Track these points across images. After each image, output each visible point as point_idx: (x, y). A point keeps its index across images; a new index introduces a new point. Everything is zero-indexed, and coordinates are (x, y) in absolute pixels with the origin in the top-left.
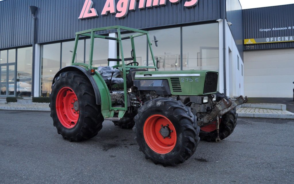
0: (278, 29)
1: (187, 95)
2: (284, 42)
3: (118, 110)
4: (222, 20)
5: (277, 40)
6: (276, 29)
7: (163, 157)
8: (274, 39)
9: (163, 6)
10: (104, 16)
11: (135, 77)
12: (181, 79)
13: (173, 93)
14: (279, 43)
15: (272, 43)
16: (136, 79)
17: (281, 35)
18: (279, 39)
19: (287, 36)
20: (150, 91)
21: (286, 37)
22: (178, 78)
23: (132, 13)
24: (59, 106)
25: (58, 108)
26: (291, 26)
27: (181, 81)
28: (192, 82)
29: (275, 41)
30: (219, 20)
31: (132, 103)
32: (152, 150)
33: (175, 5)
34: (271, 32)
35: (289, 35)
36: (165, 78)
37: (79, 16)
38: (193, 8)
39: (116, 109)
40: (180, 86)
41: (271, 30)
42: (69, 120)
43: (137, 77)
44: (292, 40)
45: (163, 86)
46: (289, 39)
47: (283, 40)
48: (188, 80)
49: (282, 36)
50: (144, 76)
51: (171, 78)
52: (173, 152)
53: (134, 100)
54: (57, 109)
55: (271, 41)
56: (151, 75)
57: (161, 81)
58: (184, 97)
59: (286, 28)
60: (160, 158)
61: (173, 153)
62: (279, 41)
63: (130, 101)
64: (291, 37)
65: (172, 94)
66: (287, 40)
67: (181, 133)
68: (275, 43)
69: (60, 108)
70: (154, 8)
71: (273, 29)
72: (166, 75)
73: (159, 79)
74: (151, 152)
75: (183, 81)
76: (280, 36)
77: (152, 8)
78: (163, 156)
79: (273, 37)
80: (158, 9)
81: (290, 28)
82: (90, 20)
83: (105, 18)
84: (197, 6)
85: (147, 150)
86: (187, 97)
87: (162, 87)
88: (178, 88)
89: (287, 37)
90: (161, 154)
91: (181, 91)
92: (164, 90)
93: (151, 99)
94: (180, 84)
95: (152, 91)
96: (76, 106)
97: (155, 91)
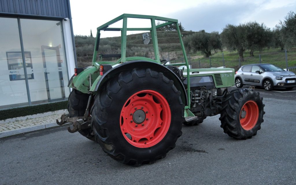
1: (225, 87)
11: (183, 75)
20: (200, 87)
22: (220, 74)
27: (222, 76)
28: (228, 77)
31: (193, 100)
36: (211, 75)
40: (221, 80)
43: (185, 75)
45: (211, 81)
48: (226, 75)
50: (193, 73)
51: (215, 75)
53: (196, 96)
56: (198, 72)
57: (208, 77)
58: (223, 88)
65: (216, 87)
72: (210, 72)
73: (205, 76)
78: (251, 130)
86: (226, 88)
88: (220, 82)
90: (249, 130)
91: (222, 85)
93: (200, 94)
94: (221, 79)
95: (202, 86)
96: (140, 117)
97: (205, 86)
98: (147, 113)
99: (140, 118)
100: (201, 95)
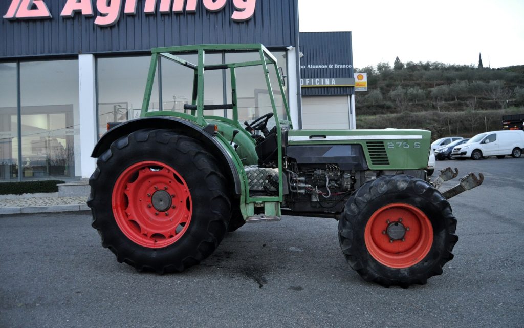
0: (316, 67)
1: (397, 170)
2: (324, 87)
3: (264, 202)
4: (294, 48)
5: (314, 82)
6: (312, 67)
7: (406, 273)
8: (310, 82)
9: (192, 13)
10: (66, 18)
11: (289, 140)
12: (388, 143)
13: (371, 166)
14: (318, 87)
15: (308, 87)
16: (290, 144)
17: (319, 75)
18: (318, 82)
19: (327, 78)
20: (325, 164)
21: (326, 80)
22: (382, 143)
23: (129, 19)
24: (119, 203)
25: (116, 207)
26: (333, 64)
27: (388, 147)
28: (407, 149)
29: (312, 84)
30: (290, 48)
31: (294, 188)
32: (383, 265)
33: (214, 14)
34: (306, 70)
35: (330, 77)
36: (355, 143)
37: (5, 13)
38: (245, 23)
39: (260, 200)
40: (386, 155)
41: (306, 67)
42: (146, 230)
43: (292, 140)
44: (335, 83)
45: (355, 156)
46: (330, 82)
47: (322, 83)
48: (400, 145)
49: (321, 78)
50: (311, 137)
51: (367, 143)
52: (426, 261)
53: (300, 181)
54: (114, 211)
55: (307, 84)
56: (325, 137)
57: (350, 146)
59: (326, 66)
60: (399, 275)
61: (426, 264)
62: (317, 84)
63: (288, 184)
64: (333, 80)
65: (370, 168)
66: (328, 83)
67: (444, 230)
68: (311, 87)
69: (121, 207)
70: (174, 17)
71: (309, 66)
72: (357, 136)
73: (342, 144)
74: (381, 268)
75: (392, 146)
76: (318, 78)
77: (170, 14)
78: (405, 270)
79: (308, 78)
80: (182, 17)
81: (331, 66)
82: (31, 24)
83: (69, 23)
84: (253, 20)
85: (372, 266)
87: (353, 158)
88: (383, 158)
89: (328, 80)
90: (399, 269)
91: (388, 164)
92: (357, 163)
93: (326, 178)
94: (385, 152)
95: (330, 164)
96: (161, 201)
97: (336, 164)
98: (174, 197)
99: (162, 203)
100: (328, 179)
